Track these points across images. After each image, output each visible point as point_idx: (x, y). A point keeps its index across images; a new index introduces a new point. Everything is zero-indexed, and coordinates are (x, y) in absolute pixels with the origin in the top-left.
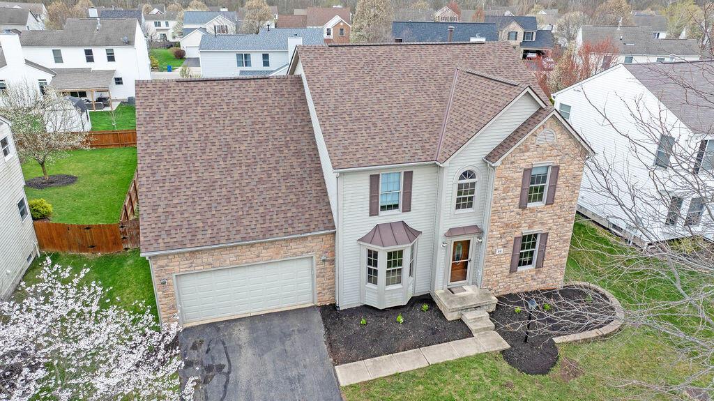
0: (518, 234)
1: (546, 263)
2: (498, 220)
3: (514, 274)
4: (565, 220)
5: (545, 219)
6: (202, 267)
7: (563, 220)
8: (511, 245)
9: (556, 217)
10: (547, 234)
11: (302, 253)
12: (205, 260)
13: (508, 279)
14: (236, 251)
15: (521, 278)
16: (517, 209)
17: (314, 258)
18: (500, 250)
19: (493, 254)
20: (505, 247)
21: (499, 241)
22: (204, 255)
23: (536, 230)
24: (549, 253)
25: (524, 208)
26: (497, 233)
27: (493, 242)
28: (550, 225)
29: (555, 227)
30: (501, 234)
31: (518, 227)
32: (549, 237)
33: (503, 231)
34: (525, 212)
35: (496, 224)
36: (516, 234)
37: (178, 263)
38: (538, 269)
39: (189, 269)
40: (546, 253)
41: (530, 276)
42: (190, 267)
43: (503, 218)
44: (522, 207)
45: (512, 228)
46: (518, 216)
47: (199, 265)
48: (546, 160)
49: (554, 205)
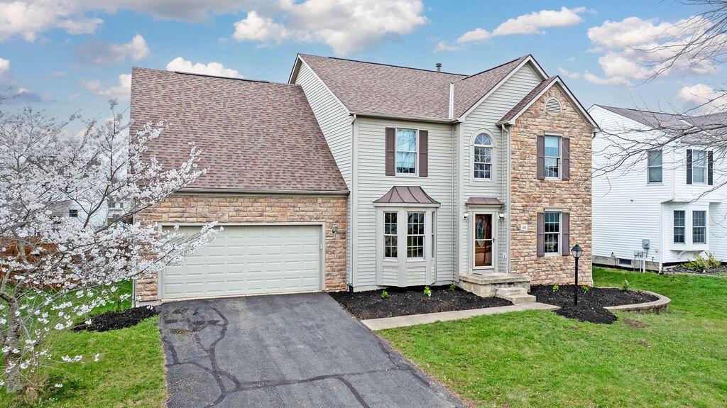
0: (540, 209)
2: (519, 189)
3: (542, 260)
5: (564, 196)
6: (195, 219)
7: (580, 200)
8: (535, 221)
9: (574, 196)
10: (568, 214)
11: (311, 217)
12: (200, 210)
13: (536, 265)
14: (236, 204)
15: (550, 266)
16: (536, 180)
17: (324, 227)
18: (524, 225)
19: (518, 230)
20: (529, 223)
21: (523, 215)
22: (199, 203)
23: (557, 208)
24: (573, 238)
25: (542, 180)
26: (520, 204)
27: (516, 215)
28: (570, 204)
29: (574, 208)
30: (523, 206)
31: (539, 202)
32: (571, 219)
33: (525, 203)
34: (544, 184)
35: (517, 193)
36: (538, 208)
37: (167, 209)
38: (565, 257)
39: (179, 219)
40: (570, 238)
41: (558, 265)
42: (181, 217)
43: (523, 188)
44: (540, 177)
45: (534, 202)
46: (538, 188)
47: (192, 215)
48: (557, 130)
49: (570, 181)
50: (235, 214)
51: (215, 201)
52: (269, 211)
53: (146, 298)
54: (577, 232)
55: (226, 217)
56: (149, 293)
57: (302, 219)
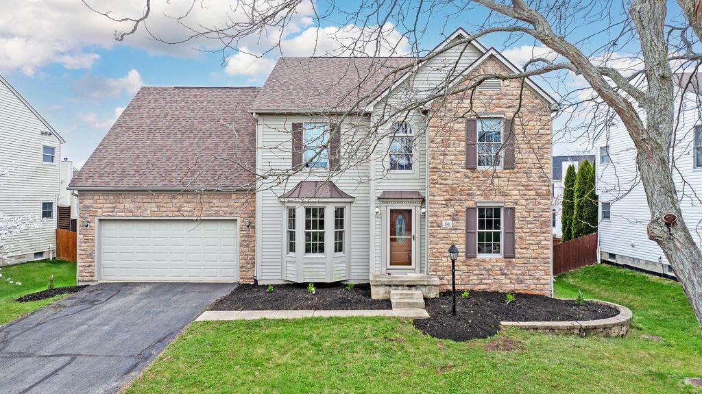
0: (470, 204)
1: (519, 253)
2: (440, 181)
3: (473, 262)
4: (537, 194)
5: (506, 188)
6: (123, 214)
7: (533, 193)
8: (463, 217)
9: (522, 188)
10: (513, 209)
11: (225, 213)
12: (127, 206)
13: (465, 267)
14: (157, 200)
15: (485, 269)
16: (465, 170)
17: (239, 222)
18: (447, 222)
19: (439, 227)
20: (454, 220)
21: (445, 210)
22: (127, 200)
23: (495, 201)
24: (521, 238)
25: (473, 169)
26: (442, 198)
27: (435, 210)
28: (516, 197)
29: (523, 202)
30: (446, 200)
31: (468, 195)
32: (517, 214)
33: (448, 197)
34: (475, 175)
35: (437, 186)
36: (468, 203)
37: (101, 205)
38: (508, 260)
39: (111, 214)
40: (516, 238)
41: (498, 268)
42: (112, 212)
43: (446, 179)
44: (470, 166)
45: (461, 195)
46: (468, 180)
47: (121, 210)
48: (495, 111)
49: (516, 170)
50: (156, 209)
51: (139, 198)
52: (187, 207)
53: (86, 279)
54: (528, 230)
55: (148, 212)
56: (88, 274)
57: (217, 213)
